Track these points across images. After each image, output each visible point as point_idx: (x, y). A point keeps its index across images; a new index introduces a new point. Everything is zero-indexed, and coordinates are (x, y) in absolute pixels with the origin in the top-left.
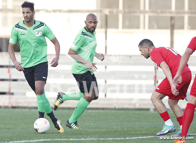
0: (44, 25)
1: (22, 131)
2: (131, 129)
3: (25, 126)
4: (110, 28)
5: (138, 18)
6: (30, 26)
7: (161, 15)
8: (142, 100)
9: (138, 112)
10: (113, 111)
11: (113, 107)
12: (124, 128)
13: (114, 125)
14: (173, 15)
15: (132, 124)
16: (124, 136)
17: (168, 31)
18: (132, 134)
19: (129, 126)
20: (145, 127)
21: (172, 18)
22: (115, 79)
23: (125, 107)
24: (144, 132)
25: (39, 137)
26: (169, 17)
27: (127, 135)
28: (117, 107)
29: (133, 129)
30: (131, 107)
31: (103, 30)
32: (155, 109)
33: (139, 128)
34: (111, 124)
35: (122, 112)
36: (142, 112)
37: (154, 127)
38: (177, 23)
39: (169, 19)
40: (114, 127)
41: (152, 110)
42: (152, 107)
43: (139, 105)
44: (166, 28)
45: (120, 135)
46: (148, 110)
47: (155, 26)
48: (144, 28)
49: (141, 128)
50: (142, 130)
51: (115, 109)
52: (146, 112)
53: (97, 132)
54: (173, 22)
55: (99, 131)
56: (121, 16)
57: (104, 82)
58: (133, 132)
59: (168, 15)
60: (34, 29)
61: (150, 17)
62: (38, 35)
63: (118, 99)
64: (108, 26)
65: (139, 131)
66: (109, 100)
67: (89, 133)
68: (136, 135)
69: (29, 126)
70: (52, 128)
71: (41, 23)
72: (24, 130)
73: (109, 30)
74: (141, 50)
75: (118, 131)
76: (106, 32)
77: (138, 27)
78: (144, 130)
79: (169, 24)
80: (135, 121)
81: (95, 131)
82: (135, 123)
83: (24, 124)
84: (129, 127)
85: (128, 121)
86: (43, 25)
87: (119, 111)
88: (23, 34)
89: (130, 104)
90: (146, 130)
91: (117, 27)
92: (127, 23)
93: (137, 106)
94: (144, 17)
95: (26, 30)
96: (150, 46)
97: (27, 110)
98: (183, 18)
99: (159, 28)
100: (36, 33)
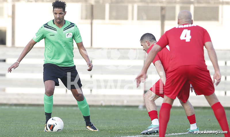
0: (75, 26)
1: (2, 129)
2: (119, 128)
3: (5, 124)
4: (95, 19)
5: (126, 8)
6: (61, 27)
7: (151, 5)
8: (130, 96)
9: (126, 109)
10: (100, 109)
11: (99, 104)
12: (111, 127)
13: (100, 123)
14: (164, 5)
15: (120, 122)
16: (112, 135)
17: (159, 23)
18: (120, 134)
19: (117, 124)
20: (134, 126)
21: (162, 9)
22: (102, 74)
23: (113, 104)
24: (132, 131)
25: (20, 136)
26: (160, 8)
27: (115, 134)
28: (104, 104)
29: (121, 128)
30: (119, 104)
31: (89, 21)
32: (145, 107)
33: (127, 126)
34: (97, 122)
35: (109, 109)
36: (131, 109)
37: (143, 126)
38: (168, 14)
39: (159, 9)
40: (100, 125)
41: (141, 108)
42: (141, 105)
43: (128, 102)
44: (156, 19)
45: (106, 134)
46: (137, 107)
47: (145, 17)
48: (133, 19)
49: (129, 126)
50: (131, 129)
51: (101, 106)
52: (134, 109)
53: (82, 131)
54: (163, 12)
55: (85, 129)
56: (107, 6)
57: (90, 76)
58: (121, 131)
59: (159, 5)
60: (65, 29)
61: (139, 7)
62: (68, 37)
63: (104, 96)
64: (94, 17)
65: (127, 129)
66: (95, 96)
67: (73, 132)
68: (124, 134)
69: (9, 125)
70: (33, 126)
71: (72, 24)
72: (4, 128)
73: (95, 21)
74: (142, 45)
75: (105, 130)
76: (92, 24)
77: (126, 18)
78: (133, 129)
79: (159, 15)
80: (123, 120)
81: (80, 130)
82: (123, 121)
83: (3, 122)
84: (117, 126)
85: (115, 120)
86: (73, 26)
87: (105, 109)
88: (53, 35)
89: (117, 101)
90: (135, 129)
91: (103, 18)
92: (114, 14)
93: (126, 103)
94: (133, 7)
95: (56, 30)
96: (151, 41)
97: (7, 107)
98: (174, 8)
99: (149, 18)
100: (67, 34)
